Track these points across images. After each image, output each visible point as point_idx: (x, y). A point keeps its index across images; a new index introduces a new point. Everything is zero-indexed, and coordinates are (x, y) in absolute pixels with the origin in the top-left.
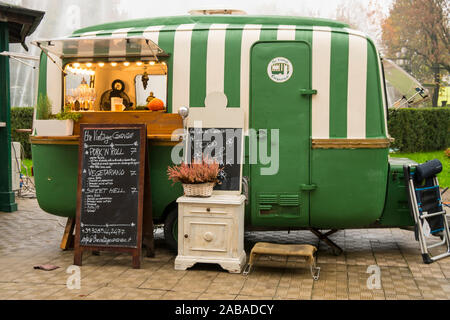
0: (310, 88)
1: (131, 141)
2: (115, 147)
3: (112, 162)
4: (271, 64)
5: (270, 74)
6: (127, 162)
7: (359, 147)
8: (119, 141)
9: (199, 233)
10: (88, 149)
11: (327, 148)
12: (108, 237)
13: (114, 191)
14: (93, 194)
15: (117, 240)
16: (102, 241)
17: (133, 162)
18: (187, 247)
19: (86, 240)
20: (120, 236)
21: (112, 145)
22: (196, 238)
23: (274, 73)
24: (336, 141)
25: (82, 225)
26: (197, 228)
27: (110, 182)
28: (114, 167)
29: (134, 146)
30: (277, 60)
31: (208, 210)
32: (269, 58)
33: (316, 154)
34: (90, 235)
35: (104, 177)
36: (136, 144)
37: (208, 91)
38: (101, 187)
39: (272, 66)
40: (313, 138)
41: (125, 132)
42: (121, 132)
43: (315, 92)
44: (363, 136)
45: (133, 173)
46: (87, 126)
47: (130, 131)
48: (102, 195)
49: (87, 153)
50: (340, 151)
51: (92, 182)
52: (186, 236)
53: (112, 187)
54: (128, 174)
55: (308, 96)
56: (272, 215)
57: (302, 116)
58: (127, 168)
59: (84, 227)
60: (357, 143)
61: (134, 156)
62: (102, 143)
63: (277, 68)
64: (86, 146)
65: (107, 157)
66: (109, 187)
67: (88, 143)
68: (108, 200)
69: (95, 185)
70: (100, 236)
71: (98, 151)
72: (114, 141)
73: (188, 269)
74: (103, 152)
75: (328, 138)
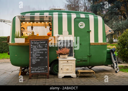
0: (89, 30)
1: (45, 44)
2: (40, 46)
3: (39, 50)
4: (79, 24)
5: (79, 26)
6: (44, 49)
7: (101, 45)
8: (41, 44)
9: (65, 68)
10: (32, 46)
11: (94, 45)
12: (39, 70)
13: (40, 58)
14: (34, 59)
15: (42, 71)
16: (38, 72)
17: (46, 49)
18: (62, 72)
19: (33, 72)
20: (43, 70)
21: (39, 45)
22: (64, 69)
23: (80, 26)
24: (96, 43)
25: (31, 68)
26: (64, 66)
27: (39, 55)
28: (40, 51)
29: (46, 45)
30: (81, 23)
31: (68, 62)
32: (79, 22)
33: (91, 47)
34: (34, 70)
35: (37, 54)
36: (46, 44)
37: (63, 30)
38: (36, 57)
39: (80, 24)
40: (91, 42)
41: (43, 41)
42: (42, 41)
43: (91, 31)
44: (102, 42)
45: (46, 52)
46: (31, 40)
47: (45, 41)
48: (37, 59)
49: (32, 47)
50: (97, 45)
51: (34, 55)
52: (62, 69)
53: (40, 56)
54: (44, 53)
55: (89, 32)
56: (80, 63)
57: (88, 37)
58: (44, 51)
59: (32, 68)
60: (101, 43)
61: (46, 48)
62: (36, 44)
63: (81, 25)
64: (31, 45)
65: (38, 48)
66: (39, 56)
67: (32, 44)
68: (39, 60)
69: (35, 56)
70: (37, 70)
71: (35, 47)
72: (40, 44)
73: (62, 78)
74: (37, 47)
75: (94, 42)
